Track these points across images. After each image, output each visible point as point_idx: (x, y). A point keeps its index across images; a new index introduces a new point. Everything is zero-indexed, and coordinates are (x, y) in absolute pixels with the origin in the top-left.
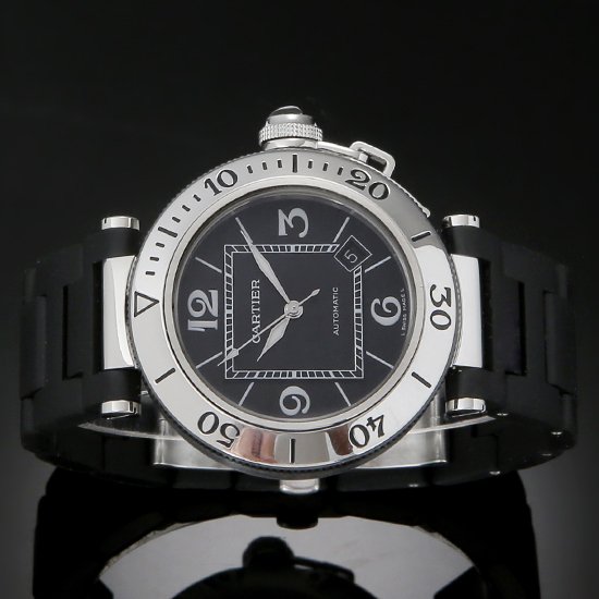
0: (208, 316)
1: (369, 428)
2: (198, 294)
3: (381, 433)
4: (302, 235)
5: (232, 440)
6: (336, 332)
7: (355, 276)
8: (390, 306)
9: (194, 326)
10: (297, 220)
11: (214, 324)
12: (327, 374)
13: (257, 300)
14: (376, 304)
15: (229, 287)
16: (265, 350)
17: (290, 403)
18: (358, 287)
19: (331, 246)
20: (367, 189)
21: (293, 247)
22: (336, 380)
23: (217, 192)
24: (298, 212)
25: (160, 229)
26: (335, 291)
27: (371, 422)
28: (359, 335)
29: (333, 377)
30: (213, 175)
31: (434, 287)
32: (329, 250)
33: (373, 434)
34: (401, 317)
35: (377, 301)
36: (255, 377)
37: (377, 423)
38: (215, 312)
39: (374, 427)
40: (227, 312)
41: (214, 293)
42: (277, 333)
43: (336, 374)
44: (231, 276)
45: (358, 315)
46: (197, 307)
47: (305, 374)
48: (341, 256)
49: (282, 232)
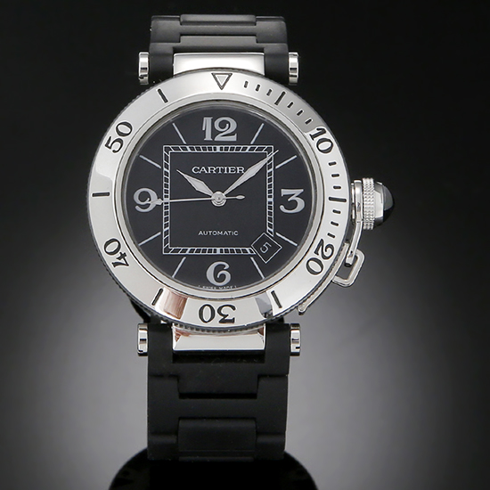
0: (215, 132)
1: (118, 255)
2: (234, 125)
3: (115, 264)
4: (282, 207)
5: (110, 148)
6: (201, 233)
7: (247, 249)
8: (223, 277)
9: (207, 121)
11: (208, 137)
12: (166, 226)
13: (228, 171)
14: (225, 266)
15: (238, 149)
16: (186, 176)
17: (144, 196)
18: (238, 251)
19: (272, 230)
20: (316, 256)
21: (272, 200)
22: (161, 233)
23: (313, 137)
24: (301, 205)
25: (284, 94)
26: (235, 233)
27: (123, 256)
28: (198, 251)
29: (164, 230)
30: (329, 135)
31: (234, 308)
32: (269, 228)
33: (114, 258)
34: (214, 286)
35: (227, 266)
36: (165, 169)
37: (122, 261)
38: (218, 138)
39: (119, 258)
40: (218, 147)
41: (234, 138)
42: (200, 186)
43: (166, 233)
44: (247, 151)
45: (215, 251)
46: (223, 125)
47: (166, 208)
48: (264, 239)
49: (284, 192)
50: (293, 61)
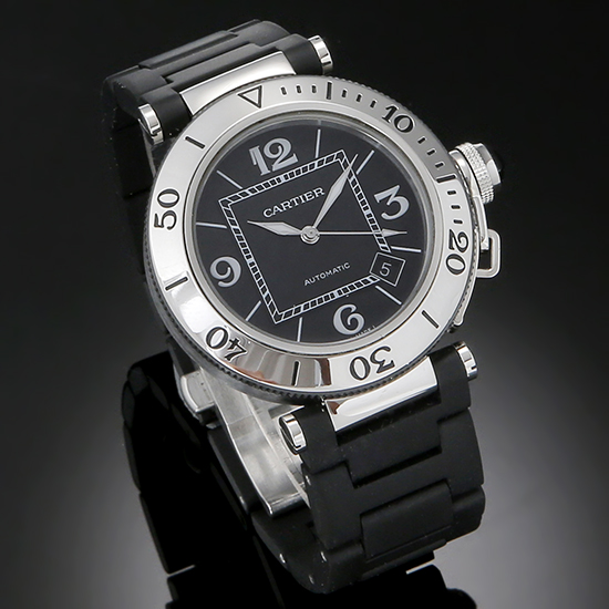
0: (269, 162)
1: (228, 344)
2: (287, 145)
3: (229, 357)
4: (384, 215)
5: (162, 226)
6: (307, 282)
7: (367, 278)
8: (354, 322)
9: (255, 152)
10: (396, 206)
11: (264, 170)
12: (264, 290)
13: (305, 199)
14: (350, 309)
15: (305, 170)
16: (260, 224)
17: (223, 268)
18: (359, 285)
19: (386, 245)
20: (452, 252)
21: (369, 211)
22: (263, 302)
23: (387, 118)
24: (404, 204)
25: (329, 84)
26: (346, 266)
27: (235, 343)
28: (314, 304)
29: (264, 296)
30: (401, 111)
31: (388, 349)
32: (380, 245)
33: (225, 350)
34: (348, 335)
35: (354, 308)
36: (232, 227)
37: (236, 349)
38: (276, 167)
39: (232, 347)
40: (281, 177)
41: (294, 159)
42: (281, 229)
43: (268, 298)
44: (316, 168)
45: (333, 296)
46: (274, 149)
47: (255, 270)
48: (381, 260)
49: (379, 197)
50: (320, 46)
